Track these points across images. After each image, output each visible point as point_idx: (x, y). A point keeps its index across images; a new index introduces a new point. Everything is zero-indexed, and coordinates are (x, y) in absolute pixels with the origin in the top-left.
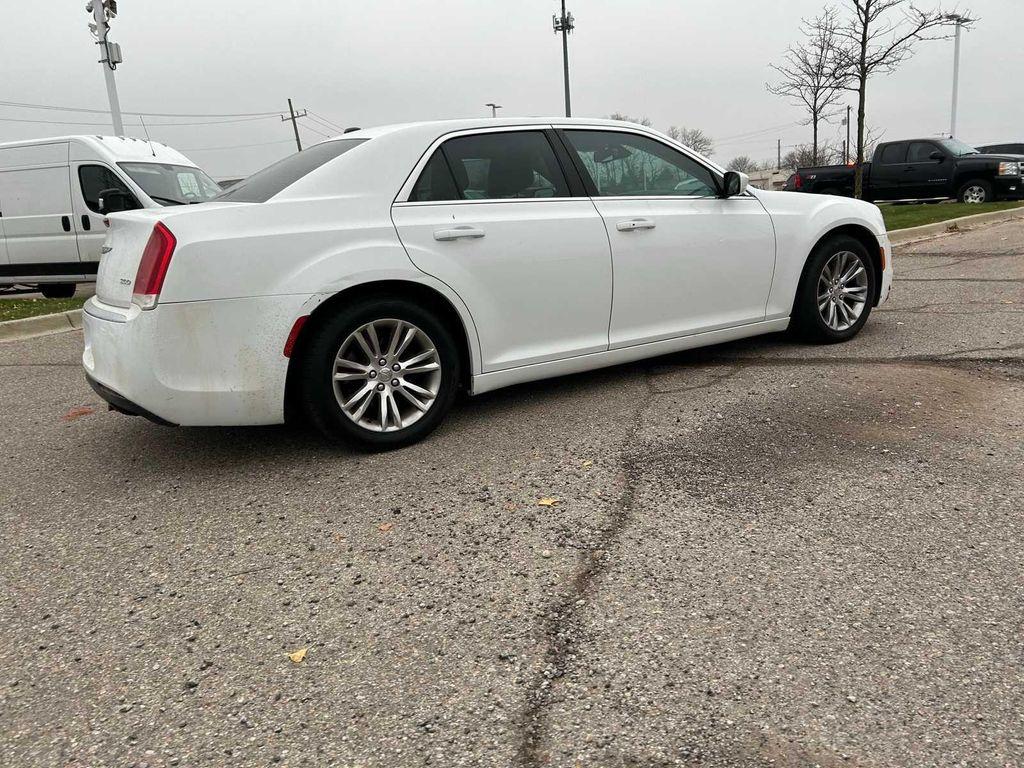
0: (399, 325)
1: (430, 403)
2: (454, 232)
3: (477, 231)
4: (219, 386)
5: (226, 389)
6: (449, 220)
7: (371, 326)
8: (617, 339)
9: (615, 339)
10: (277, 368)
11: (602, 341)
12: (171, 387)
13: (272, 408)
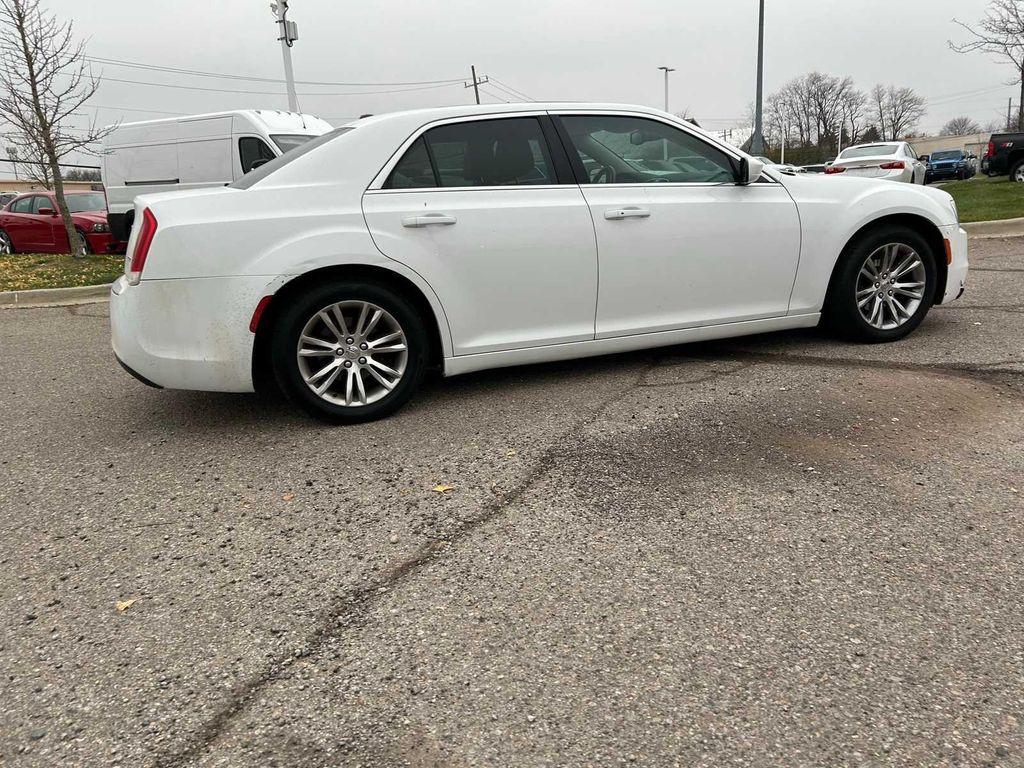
0: (365, 306)
1: (397, 381)
2: (422, 219)
3: (448, 218)
4: (194, 356)
5: (201, 359)
6: (420, 207)
7: (336, 307)
8: (603, 328)
9: (602, 329)
10: (244, 342)
11: (588, 330)
12: (153, 353)
13: (241, 377)
